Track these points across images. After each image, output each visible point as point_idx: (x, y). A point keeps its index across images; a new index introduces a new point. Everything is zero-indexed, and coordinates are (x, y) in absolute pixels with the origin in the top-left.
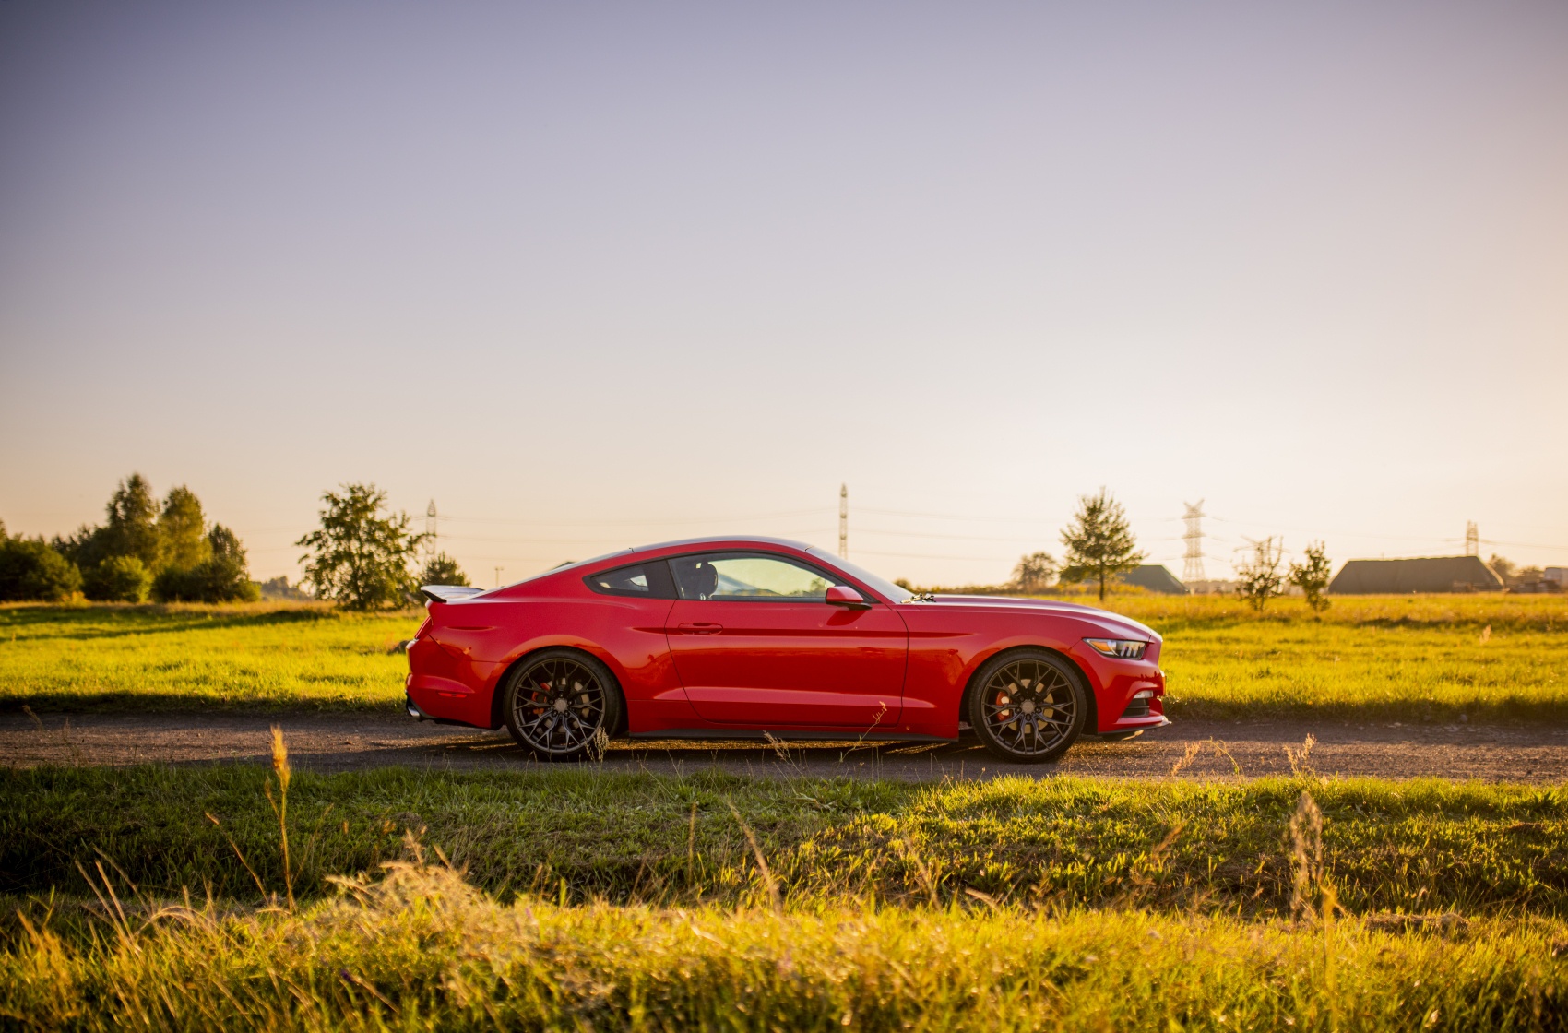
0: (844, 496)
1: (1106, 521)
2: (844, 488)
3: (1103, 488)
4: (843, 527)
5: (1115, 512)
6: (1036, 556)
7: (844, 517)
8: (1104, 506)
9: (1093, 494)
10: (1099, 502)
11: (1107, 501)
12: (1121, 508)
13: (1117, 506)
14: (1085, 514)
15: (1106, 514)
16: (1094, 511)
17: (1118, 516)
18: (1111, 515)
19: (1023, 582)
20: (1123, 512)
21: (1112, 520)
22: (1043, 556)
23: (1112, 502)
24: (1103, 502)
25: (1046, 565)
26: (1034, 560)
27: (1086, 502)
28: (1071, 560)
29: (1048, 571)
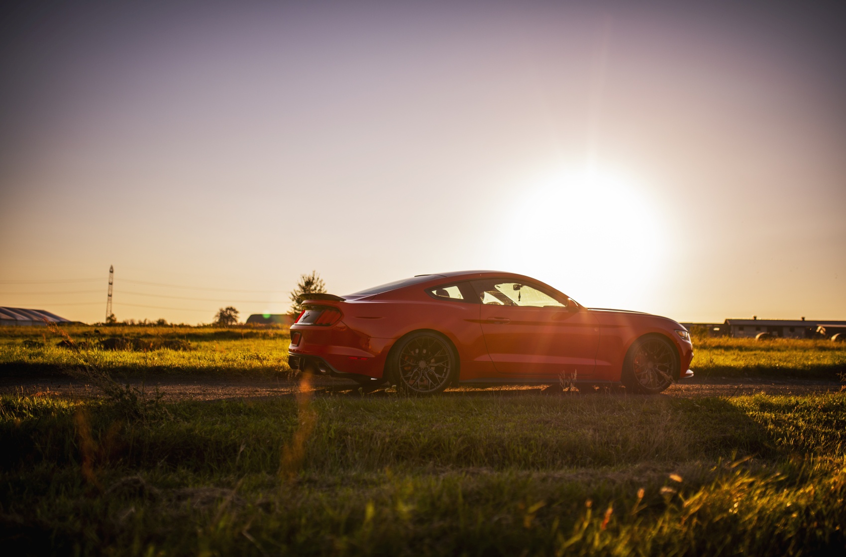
0: (112, 272)
1: (315, 289)
2: (112, 268)
3: (314, 272)
4: (110, 289)
5: (319, 284)
6: (227, 309)
7: (111, 284)
8: (314, 281)
9: (309, 274)
10: (312, 279)
11: (316, 278)
12: (323, 283)
13: (321, 282)
14: (303, 284)
15: (315, 285)
16: (309, 283)
17: (321, 287)
18: (317, 286)
19: (220, 322)
20: (324, 285)
21: (318, 288)
22: (231, 309)
23: (318, 279)
24: (313, 279)
25: (233, 314)
26: (227, 311)
27: (305, 278)
28: (295, 308)
29: (234, 317)
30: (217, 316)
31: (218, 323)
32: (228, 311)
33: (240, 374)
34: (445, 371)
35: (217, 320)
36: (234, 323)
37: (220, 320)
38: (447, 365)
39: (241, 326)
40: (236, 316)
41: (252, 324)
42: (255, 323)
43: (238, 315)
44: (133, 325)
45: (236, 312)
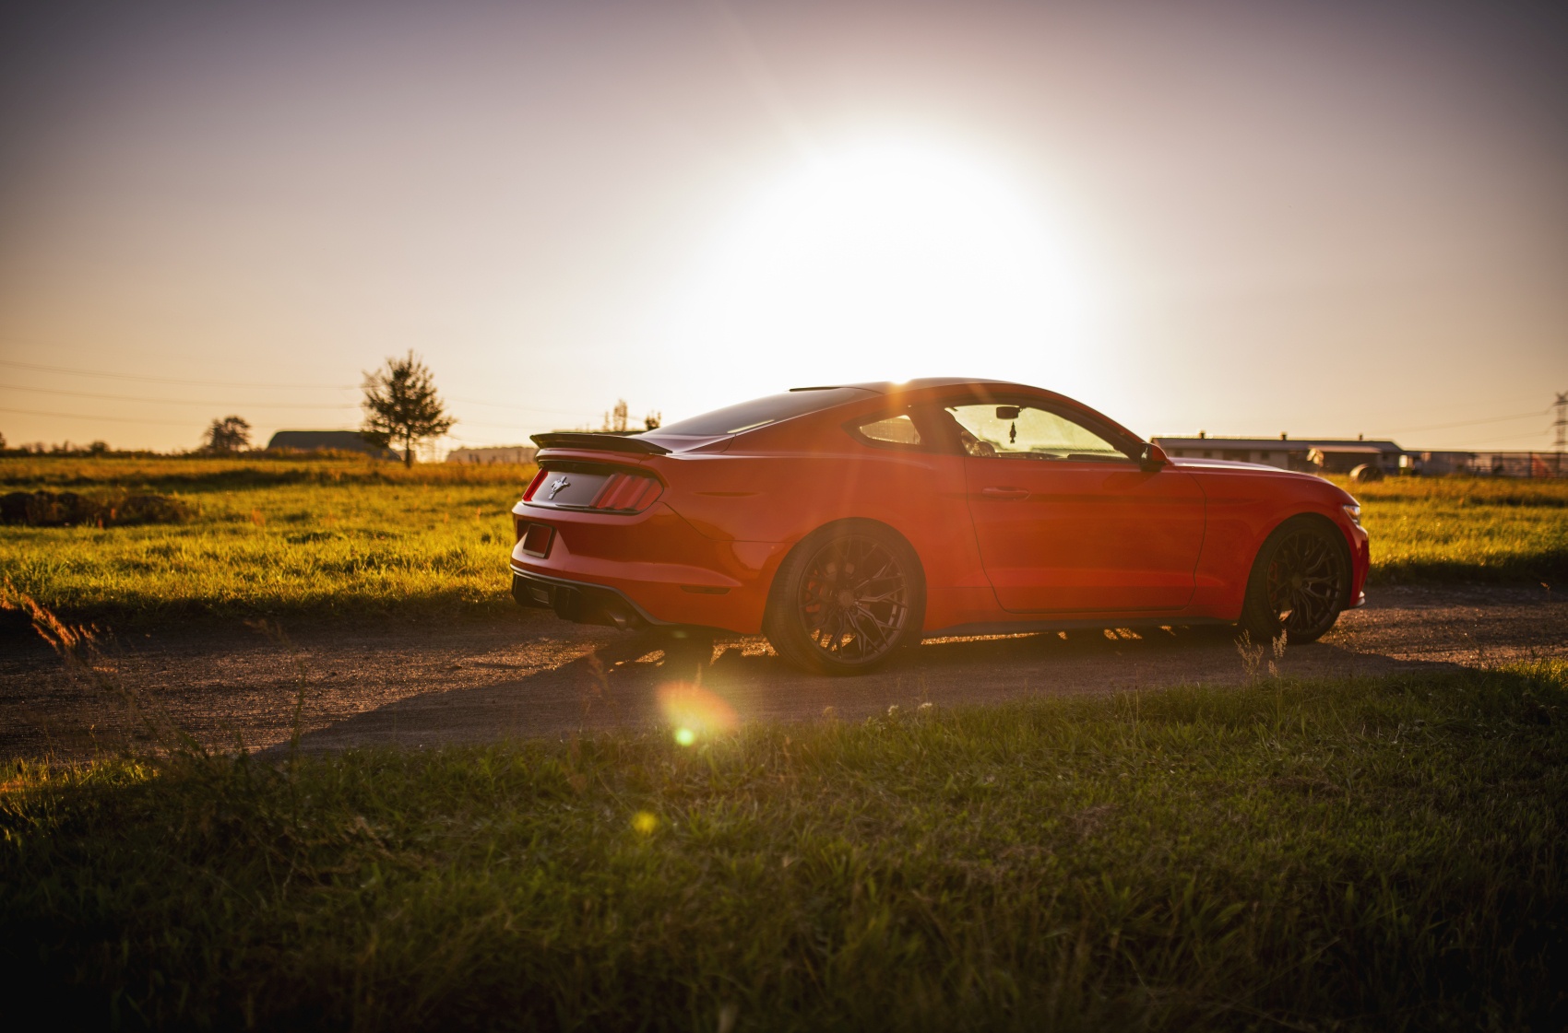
1: (414, 385)
3: (411, 352)
5: (422, 376)
6: (228, 420)
8: (411, 370)
9: (401, 357)
10: (406, 366)
11: (415, 364)
12: (428, 374)
13: (424, 371)
14: (390, 377)
15: (413, 377)
16: (402, 374)
17: (425, 381)
18: (418, 379)
19: (214, 446)
20: (431, 376)
21: (419, 384)
22: (236, 421)
23: (419, 366)
24: (410, 365)
25: (239, 429)
26: (226, 425)
27: (393, 365)
28: (375, 423)
29: (241, 436)
30: (207, 434)
31: (209, 447)
32: (230, 426)
33: (384, 611)
34: (894, 612)
35: (209, 441)
36: (242, 448)
37: (214, 442)
38: (900, 599)
39: (256, 455)
40: (244, 434)
41: (280, 451)
42: (287, 448)
43: (249, 432)
44: (41, 454)
45: (245, 426)
